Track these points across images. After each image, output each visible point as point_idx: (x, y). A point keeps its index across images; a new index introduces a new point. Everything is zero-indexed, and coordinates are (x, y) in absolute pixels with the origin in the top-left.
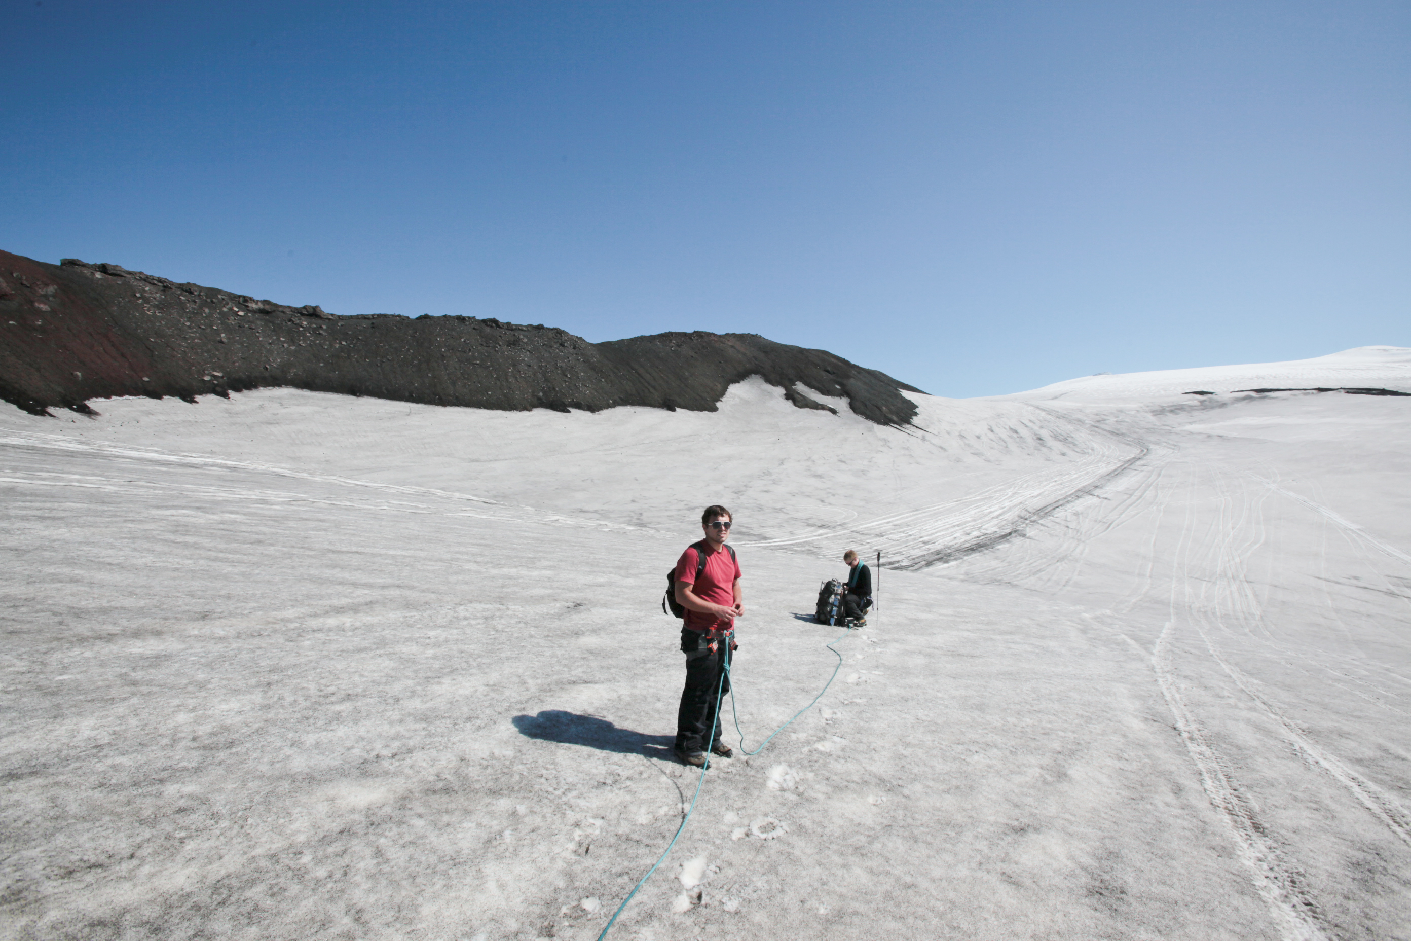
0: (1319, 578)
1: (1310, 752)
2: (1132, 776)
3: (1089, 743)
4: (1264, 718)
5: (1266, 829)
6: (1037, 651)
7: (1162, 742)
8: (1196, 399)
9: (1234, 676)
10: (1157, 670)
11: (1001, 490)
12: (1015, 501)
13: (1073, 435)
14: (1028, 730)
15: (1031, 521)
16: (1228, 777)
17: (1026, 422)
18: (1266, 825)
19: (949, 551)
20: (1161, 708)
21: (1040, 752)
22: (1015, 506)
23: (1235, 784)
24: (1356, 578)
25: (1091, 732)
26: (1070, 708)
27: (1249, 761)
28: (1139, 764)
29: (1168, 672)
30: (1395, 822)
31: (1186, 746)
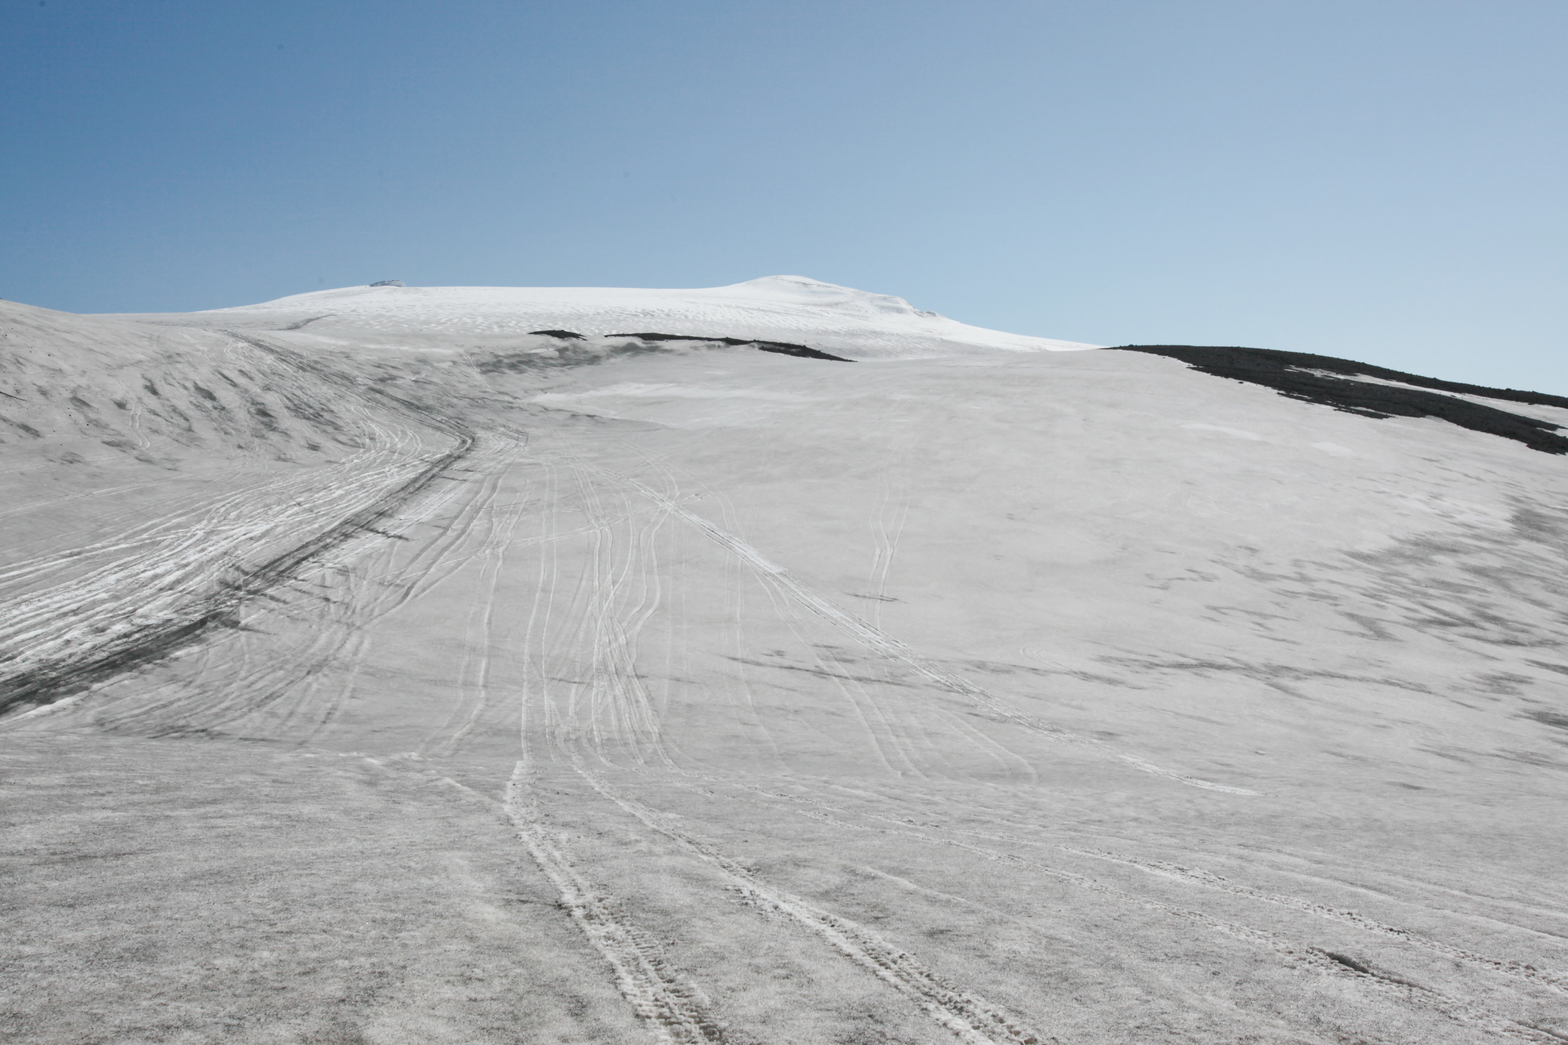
0: (734, 659)
1: (763, 895)
2: (495, 1005)
3: (404, 967)
4: (694, 862)
5: (724, 1030)
6: (277, 823)
7: (541, 934)
8: (553, 346)
9: (638, 814)
10: (516, 822)
11: (178, 526)
12: (213, 550)
13: (332, 407)
14: (266, 974)
15: (249, 592)
16: (657, 963)
17: (234, 376)
18: (723, 1024)
19: (54, 674)
20: (531, 879)
21: (299, 1011)
22: (212, 560)
23: (669, 971)
24: (780, 653)
25: (405, 946)
26: (357, 912)
27: (684, 929)
28: (504, 981)
29: (535, 822)
30: (881, 965)
31: (582, 931)
